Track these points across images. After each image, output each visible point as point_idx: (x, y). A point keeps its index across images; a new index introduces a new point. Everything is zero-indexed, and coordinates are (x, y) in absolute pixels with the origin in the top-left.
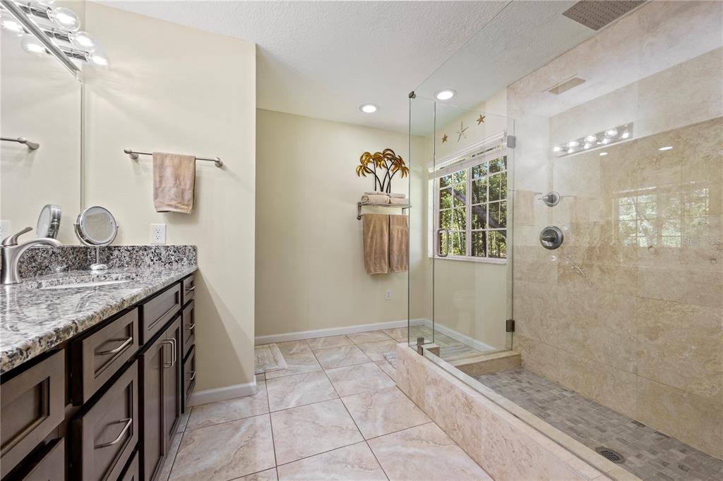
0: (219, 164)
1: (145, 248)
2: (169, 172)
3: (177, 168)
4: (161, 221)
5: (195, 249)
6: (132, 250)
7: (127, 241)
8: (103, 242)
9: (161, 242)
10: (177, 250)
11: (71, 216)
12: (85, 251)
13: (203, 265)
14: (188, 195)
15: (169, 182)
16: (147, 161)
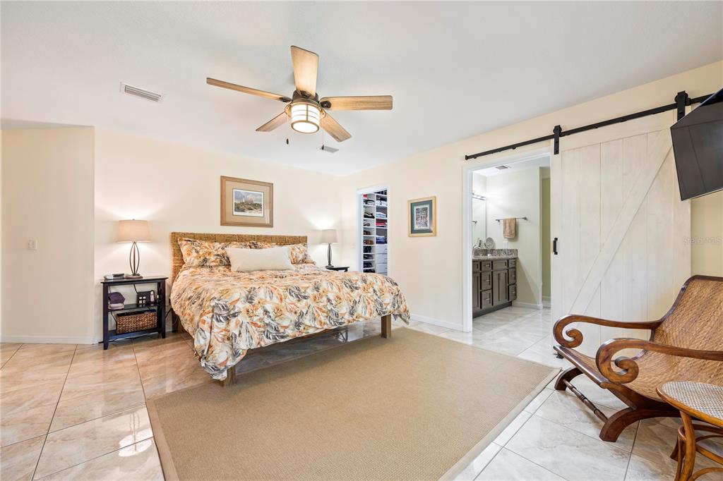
0: (525, 219)
1: (502, 250)
2: (507, 225)
3: (510, 223)
4: (506, 241)
5: (517, 250)
6: (498, 250)
7: (497, 248)
8: (490, 248)
9: (506, 248)
10: (511, 250)
11: (484, 240)
12: (487, 250)
13: (520, 256)
14: (513, 232)
15: (508, 228)
16: (502, 222)
